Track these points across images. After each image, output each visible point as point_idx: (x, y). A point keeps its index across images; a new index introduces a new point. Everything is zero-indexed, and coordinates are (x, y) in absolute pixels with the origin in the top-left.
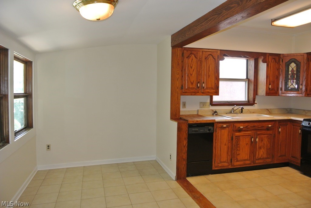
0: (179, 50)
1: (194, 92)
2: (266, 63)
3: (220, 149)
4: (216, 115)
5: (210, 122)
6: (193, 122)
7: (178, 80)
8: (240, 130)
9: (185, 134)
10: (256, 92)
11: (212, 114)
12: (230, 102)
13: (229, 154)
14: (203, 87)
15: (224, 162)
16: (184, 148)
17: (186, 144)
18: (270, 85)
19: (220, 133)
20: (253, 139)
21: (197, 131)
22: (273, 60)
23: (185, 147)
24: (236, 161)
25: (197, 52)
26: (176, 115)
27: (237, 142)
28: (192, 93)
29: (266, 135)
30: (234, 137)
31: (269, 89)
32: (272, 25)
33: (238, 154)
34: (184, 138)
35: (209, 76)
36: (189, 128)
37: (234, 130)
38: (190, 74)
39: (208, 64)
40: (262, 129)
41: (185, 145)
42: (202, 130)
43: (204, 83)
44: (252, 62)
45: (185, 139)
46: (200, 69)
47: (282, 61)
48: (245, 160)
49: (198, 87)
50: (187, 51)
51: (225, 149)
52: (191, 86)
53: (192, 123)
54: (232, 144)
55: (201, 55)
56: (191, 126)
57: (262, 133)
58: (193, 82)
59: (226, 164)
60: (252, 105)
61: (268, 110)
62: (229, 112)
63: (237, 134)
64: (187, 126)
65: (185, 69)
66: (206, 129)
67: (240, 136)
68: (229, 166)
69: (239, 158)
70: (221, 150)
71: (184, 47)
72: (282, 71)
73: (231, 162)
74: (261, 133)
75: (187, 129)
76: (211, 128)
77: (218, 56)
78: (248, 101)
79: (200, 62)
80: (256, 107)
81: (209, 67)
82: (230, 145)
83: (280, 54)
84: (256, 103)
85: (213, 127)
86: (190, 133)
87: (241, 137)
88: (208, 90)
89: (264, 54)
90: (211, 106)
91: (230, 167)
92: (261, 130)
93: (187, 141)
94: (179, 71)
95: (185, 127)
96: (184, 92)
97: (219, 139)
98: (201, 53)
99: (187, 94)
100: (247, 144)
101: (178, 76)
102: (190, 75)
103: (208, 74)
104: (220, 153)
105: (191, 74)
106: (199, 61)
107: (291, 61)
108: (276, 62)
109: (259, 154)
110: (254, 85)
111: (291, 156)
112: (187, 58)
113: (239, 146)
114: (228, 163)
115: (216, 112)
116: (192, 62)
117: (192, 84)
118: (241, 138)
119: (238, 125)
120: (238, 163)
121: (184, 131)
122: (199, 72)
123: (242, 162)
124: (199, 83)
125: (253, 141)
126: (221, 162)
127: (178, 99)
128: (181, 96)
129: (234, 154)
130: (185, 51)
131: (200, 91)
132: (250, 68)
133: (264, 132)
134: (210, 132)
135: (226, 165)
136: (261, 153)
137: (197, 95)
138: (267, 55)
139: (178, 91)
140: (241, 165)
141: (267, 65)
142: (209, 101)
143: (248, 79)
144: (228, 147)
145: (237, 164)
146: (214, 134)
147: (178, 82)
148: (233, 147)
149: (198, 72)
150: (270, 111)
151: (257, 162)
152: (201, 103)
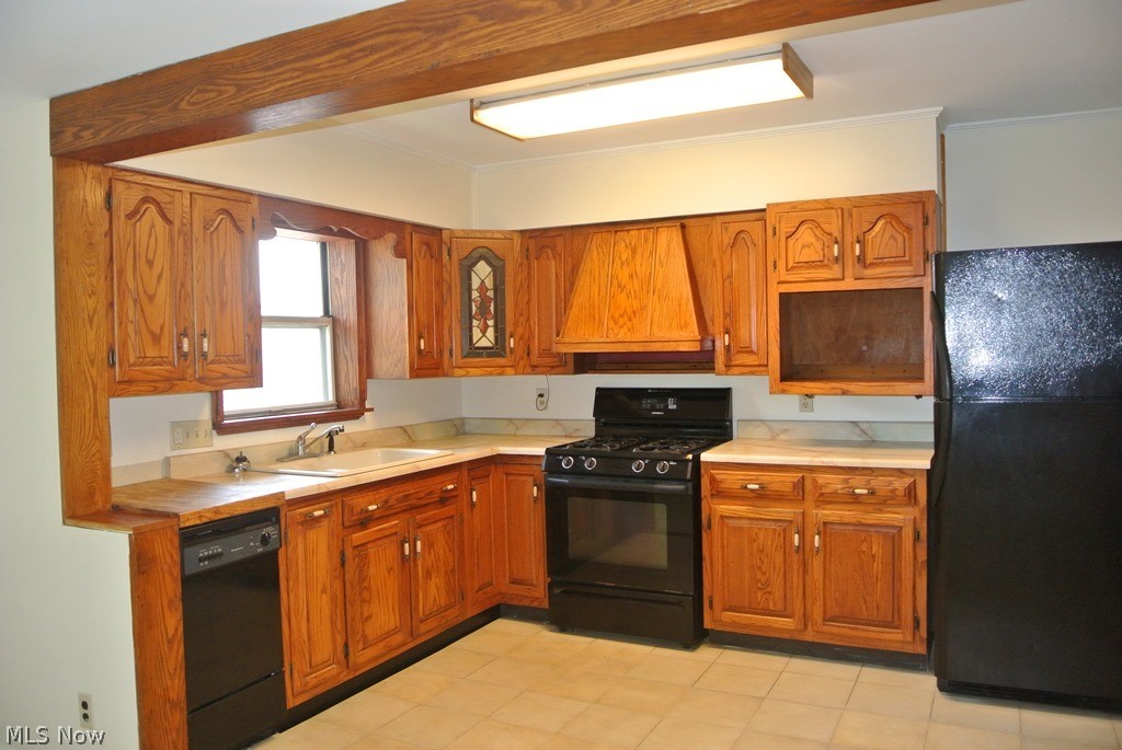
0: (89, 176)
1: (167, 379)
2: (405, 260)
3: (305, 614)
4: (245, 470)
5: (265, 506)
6: (200, 517)
7: (91, 324)
8: (365, 521)
9: (168, 578)
10: (366, 369)
11: (224, 469)
12: (277, 412)
13: (339, 626)
14: (204, 355)
15: (325, 664)
16: (170, 649)
17: (177, 629)
18: (420, 337)
19: (301, 548)
20: (407, 545)
21: (220, 555)
22: (424, 248)
23: (176, 643)
24: (361, 645)
25: (171, 193)
26: (92, 495)
27: (361, 571)
28: (157, 381)
29: (439, 524)
30: (349, 553)
31: (420, 351)
32: (472, 119)
33: (365, 616)
34: (165, 602)
35: (223, 305)
36: (186, 550)
37: (346, 524)
38: (145, 292)
39: (215, 251)
40: (429, 501)
41: (171, 633)
42: (238, 548)
43: (204, 335)
44: (343, 252)
45: (171, 602)
46: (185, 276)
47: (449, 255)
48: (389, 634)
49: (183, 355)
50: (129, 187)
51: (322, 605)
52: (151, 352)
53: (198, 522)
54: (344, 580)
55: (187, 210)
56: (191, 536)
57: (429, 518)
58: (158, 331)
59: (332, 670)
60: (358, 418)
61: (406, 431)
62: (285, 453)
63: (359, 537)
64: (176, 541)
65: (121, 273)
66: (252, 541)
67: (366, 544)
68: (342, 675)
69: (373, 629)
70: (311, 619)
71: (111, 164)
72: (450, 289)
73: (347, 656)
74: (426, 520)
75: (177, 558)
76: (270, 529)
77: (253, 220)
78: (339, 404)
79: (185, 241)
80: (367, 423)
81: (222, 266)
82: (338, 585)
83: (441, 230)
84: (371, 410)
85: (277, 526)
86: (191, 570)
87: (369, 546)
88: (222, 368)
89: (397, 226)
90: (219, 434)
91: (346, 677)
92: (425, 505)
93: (179, 614)
94: (94, 280)
95: (166, 550)
96: (120, 382)
97: (300, 572)
98: (187, 202)
99: (133, 388)
100: (390, 570)
101: (90, 302)
102: (145, 300)
103: (221, 295)
104: (309, 633)
105: (152, 293)
106: (179, 234)
107: (475, 254)
108: (432, 257)
109: (425, 600)
110: (360, 341)
111: (507, 580)
112: (129, 216)
113: (366, 584)
114: (337, 663)
115: (241, 459)
116: (153, 239)
117: (156, 339)
118: (372, 550)
119: (359, 502)
120: (370, 653)
121: (165, 567)
122: (182, 285)
123: (382, 644)
124: (185, 334)
125: (407, 553)
126: (314, 668)
127: (96, 415)
128: (113, 401)
129: (353, 620)
130: (119, 187)
131: (190, 371)
132: (338, 275)
133: (433, 512)
134: (269, 548)
135: (333, 674)
136: (433, 590)
137: (178, 392)
138: (408, 230)
139: (94, 374)
140: (376, 658)
141: (410, 267)
142: (206, 414)
143: (330, 318)
144: (333, 600)
145: (365, 658)
146: (280, 556)
147: (91, 335)
148: (348, 594)
149: (179, 283)
150: (410, 432)
151: (424, 628)
152: (175, 425)
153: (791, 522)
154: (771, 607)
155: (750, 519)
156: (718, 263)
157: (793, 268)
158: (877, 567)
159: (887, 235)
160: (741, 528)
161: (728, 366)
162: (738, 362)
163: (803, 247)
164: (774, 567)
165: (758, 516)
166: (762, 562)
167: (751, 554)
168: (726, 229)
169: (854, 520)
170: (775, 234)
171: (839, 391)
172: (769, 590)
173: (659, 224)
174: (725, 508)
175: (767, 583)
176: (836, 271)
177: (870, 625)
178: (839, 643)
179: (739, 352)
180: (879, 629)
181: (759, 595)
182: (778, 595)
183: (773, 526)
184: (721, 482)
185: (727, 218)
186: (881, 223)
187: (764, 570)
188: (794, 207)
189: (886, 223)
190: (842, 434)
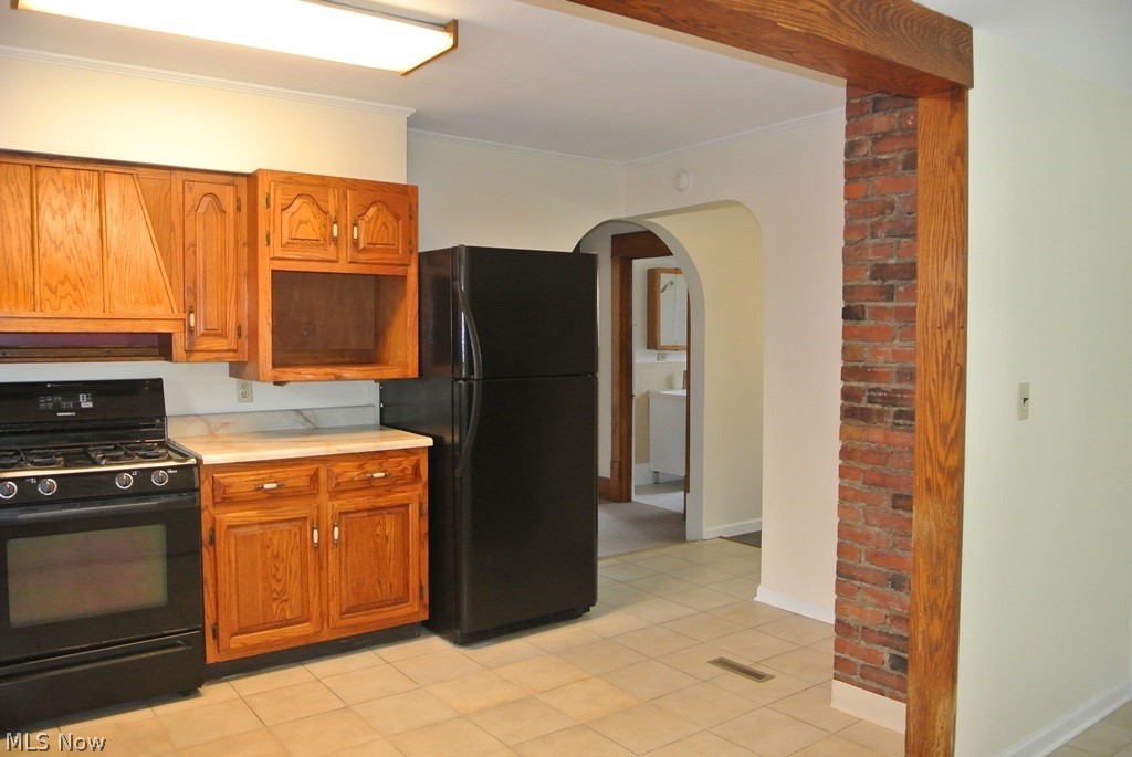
153: (305, 518)
154: (288, 616)
155: (261, 524)
156: (178, 228)
157: (288, 243)
158: (390, 547)
159: (379, 223)
160: (253, 537)
161: (190, 352)
162: (203, 347)
163: (301, 222)
164: (290, 571)
165: (271, 519)
166: (277, 569)
167: (264, 562)
168: (191, 189)
169: (367, 506)
170: (268, 206)
171: (332, 377)
172: (285, 597)
173: (107, 168)
174: (231, 516)
175: (284, 591)
176: (331, 252)
177: (383, 607)
178: (344, 635)
179: (203, 335)
180: (392, 608)
181: (275, 606)
182: (295, 602)
183: (287, 526)
184: (229, 486)
185: (190, 176)
186: (372, 211)
187: (279, 577)
188: (290, 179)
189: (379, 210)
190: (286, 423)
